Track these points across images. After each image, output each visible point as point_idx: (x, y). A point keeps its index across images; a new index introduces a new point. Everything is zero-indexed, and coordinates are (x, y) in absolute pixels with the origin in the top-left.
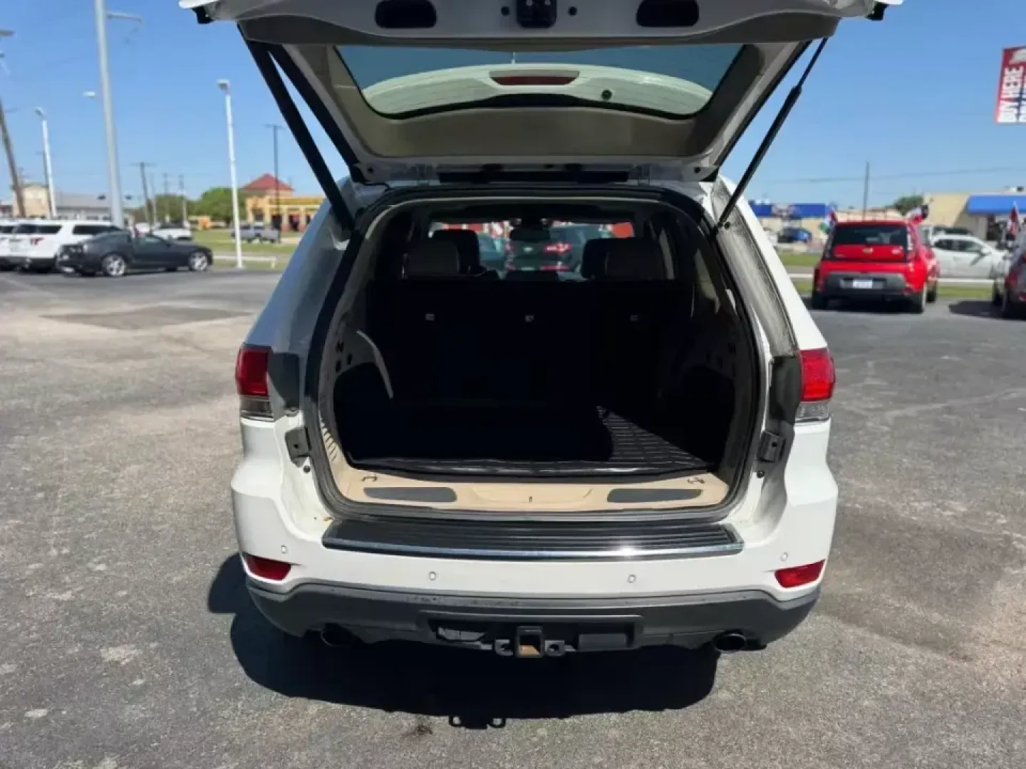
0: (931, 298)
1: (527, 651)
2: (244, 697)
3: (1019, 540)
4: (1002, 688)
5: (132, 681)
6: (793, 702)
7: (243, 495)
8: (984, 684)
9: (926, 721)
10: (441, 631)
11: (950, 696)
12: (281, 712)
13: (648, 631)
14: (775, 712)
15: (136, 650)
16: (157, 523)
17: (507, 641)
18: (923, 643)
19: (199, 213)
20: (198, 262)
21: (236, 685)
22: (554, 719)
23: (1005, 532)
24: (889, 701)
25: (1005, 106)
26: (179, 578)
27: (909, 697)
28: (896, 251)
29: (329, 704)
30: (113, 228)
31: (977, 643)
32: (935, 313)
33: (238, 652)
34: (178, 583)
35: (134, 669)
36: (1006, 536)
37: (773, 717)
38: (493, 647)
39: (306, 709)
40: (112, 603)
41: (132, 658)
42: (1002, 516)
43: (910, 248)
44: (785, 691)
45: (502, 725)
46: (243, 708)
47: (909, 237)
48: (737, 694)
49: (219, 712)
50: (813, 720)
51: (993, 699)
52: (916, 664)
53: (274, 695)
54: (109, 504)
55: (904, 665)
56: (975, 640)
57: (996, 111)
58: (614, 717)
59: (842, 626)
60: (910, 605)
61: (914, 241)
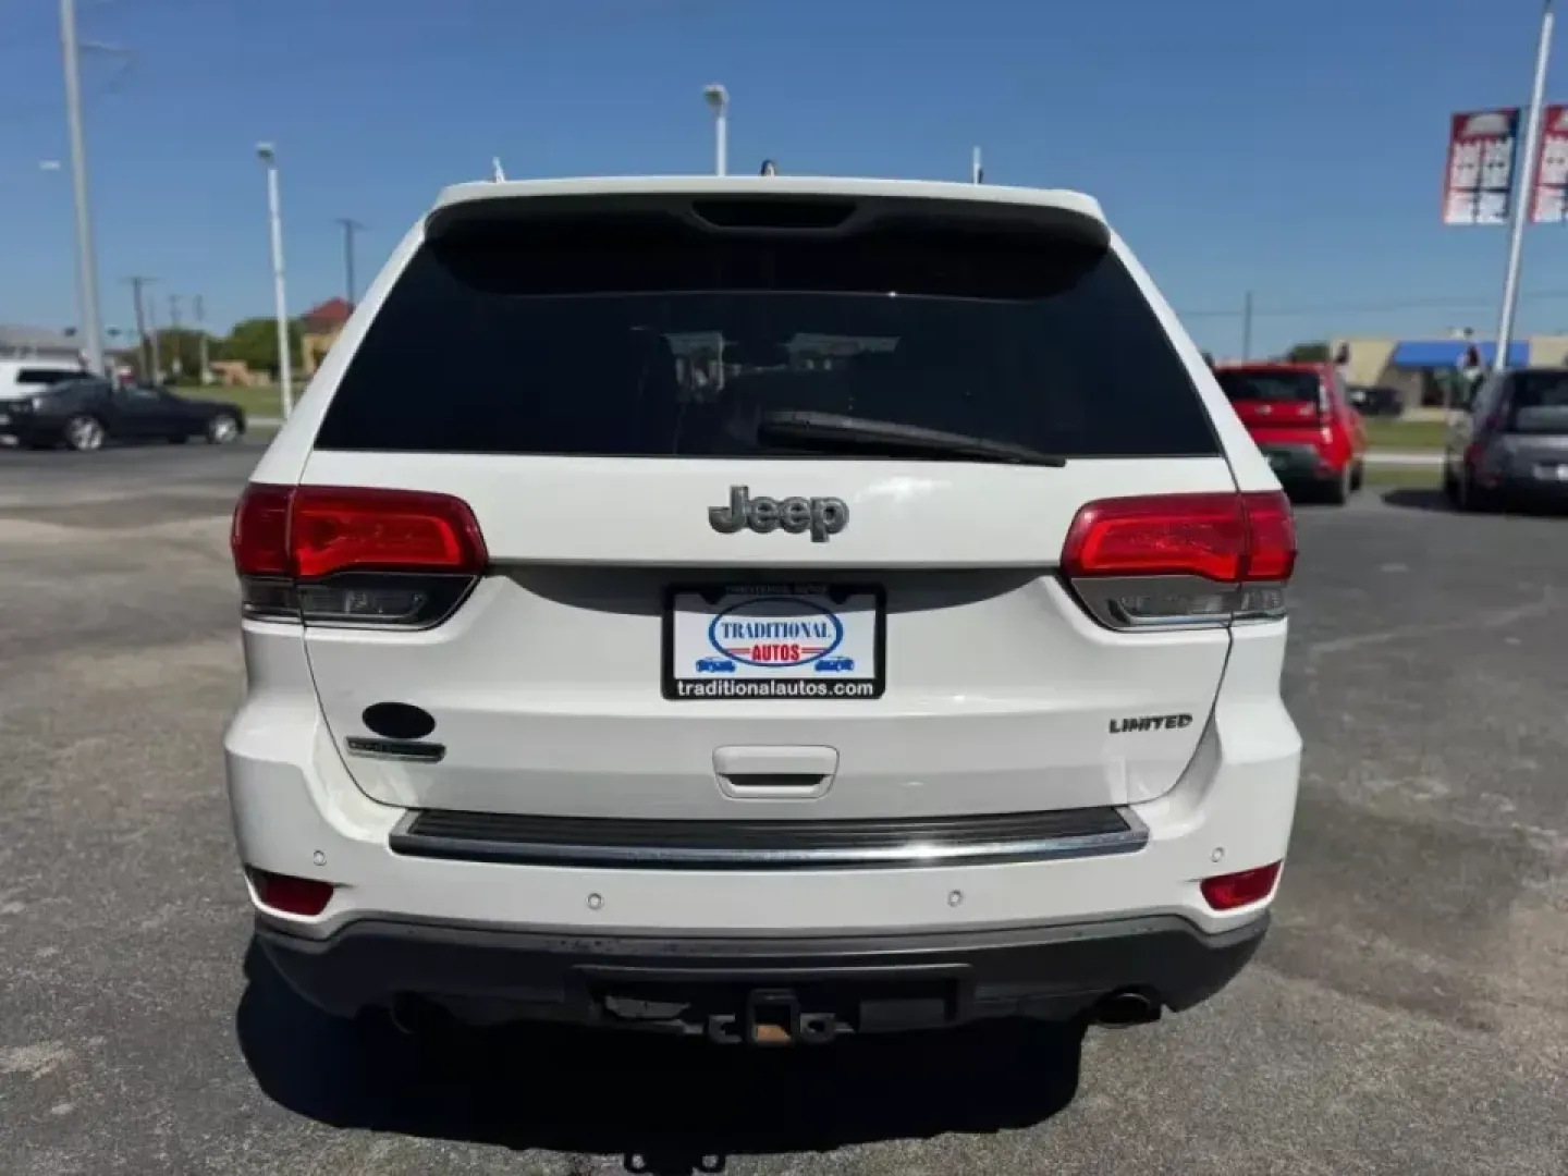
0: (1356, 483)
1: (767, 1033)
2: (255, 1132)
3: (1537, 836)
4: (1550, 1076)
5: (50, 1107)
6: (1215, 1110)
7: (245, 759)
8: (1520, 1069)
9: (1435, 1135)
10: (612, 1003)
11: (1468, 1092)
12: (321, 1155)
13: (983, 991)
14: (1187, 1127)
15: (62, 1051)
16: (122, 832)
17: (731, 1018)
18: (1411, 1004)
19: (230, 358)
20: (223, 430)
21: (242, 1109)
22: (810, 1153)
23: (1515, 825)
24: (1372, 1103)
25: (1456, 199)
26: (154, 923)
27: (1403, 1096)
28: (1306, 411)
29: (410, 1138)
30: (83, 375)
31: (1496, 1002)
32: (1363, 504)
33: (248, 1051)
34: (150, 930)
35: (56, 1084)
36: (1516, 831)
37: (1183, 1136)
38: (706, 1028)
39: (368, 1149)
40: (28, 968)
41: (54, 1065)
42: (1506, 800)
43: (1325, 406)
44: (1197, 1091)
45: (719, 1167)
46: (253, 1151)
47: (1323, 390)
48: (1120, 1099)
49: (208, 1158)
50: (1251, 1139)
51: (1537, 1094)
52: (1407, 1040)
53: (311, 1127)
54: (40, 801)
55: (1387, 1041)
56: (1493, 997)
57: (1442, 207)
58: (915, 1146)
59: (1279, 980)
60: (1382, 943)
61: (1331, 396)
